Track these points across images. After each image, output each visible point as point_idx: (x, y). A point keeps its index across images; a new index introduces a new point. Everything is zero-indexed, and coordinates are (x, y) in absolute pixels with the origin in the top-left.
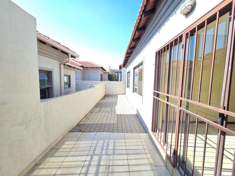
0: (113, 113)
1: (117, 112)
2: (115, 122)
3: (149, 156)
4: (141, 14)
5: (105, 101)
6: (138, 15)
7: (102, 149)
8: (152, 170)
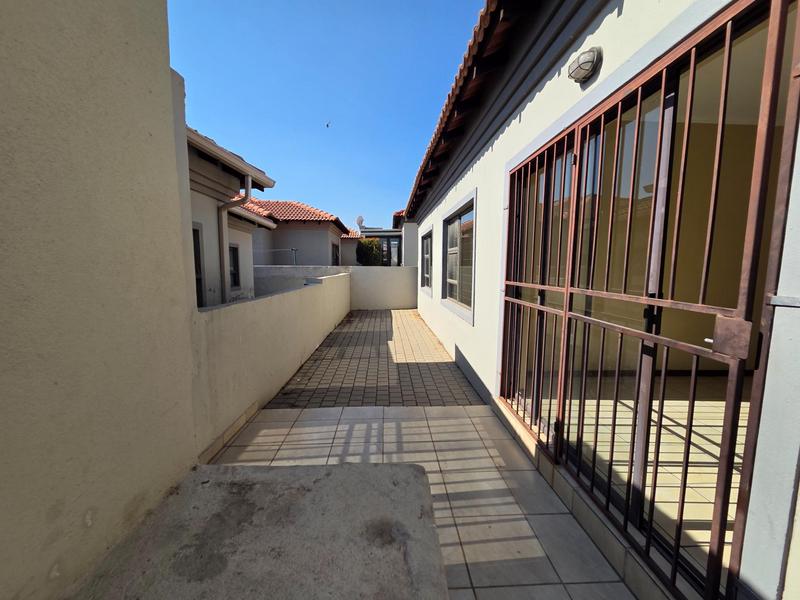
0: (383, 362)
1: (394, 358)
2: (394, 383)
3: (494, 452)
4: (470, 64)
5: (352, 330)
6: (461, 65)
7: (367, 442)
8: (503, 478)
